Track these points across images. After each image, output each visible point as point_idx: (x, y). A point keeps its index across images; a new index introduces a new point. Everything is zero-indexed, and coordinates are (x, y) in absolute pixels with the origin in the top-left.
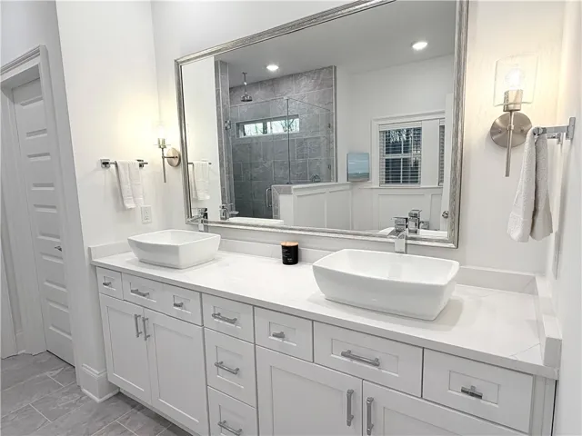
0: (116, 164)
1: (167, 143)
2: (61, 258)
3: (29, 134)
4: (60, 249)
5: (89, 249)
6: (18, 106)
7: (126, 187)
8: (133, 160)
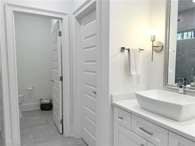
0: (129, 50)
1: (156, 37)
2: (96, 98)
3: (85, 38)
4: (95, 93)
5: (112, 96)
6: (82, 26)
7: (132, 63)
8: (137, 48)
